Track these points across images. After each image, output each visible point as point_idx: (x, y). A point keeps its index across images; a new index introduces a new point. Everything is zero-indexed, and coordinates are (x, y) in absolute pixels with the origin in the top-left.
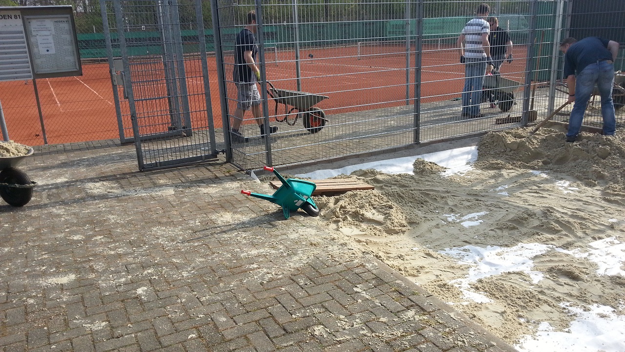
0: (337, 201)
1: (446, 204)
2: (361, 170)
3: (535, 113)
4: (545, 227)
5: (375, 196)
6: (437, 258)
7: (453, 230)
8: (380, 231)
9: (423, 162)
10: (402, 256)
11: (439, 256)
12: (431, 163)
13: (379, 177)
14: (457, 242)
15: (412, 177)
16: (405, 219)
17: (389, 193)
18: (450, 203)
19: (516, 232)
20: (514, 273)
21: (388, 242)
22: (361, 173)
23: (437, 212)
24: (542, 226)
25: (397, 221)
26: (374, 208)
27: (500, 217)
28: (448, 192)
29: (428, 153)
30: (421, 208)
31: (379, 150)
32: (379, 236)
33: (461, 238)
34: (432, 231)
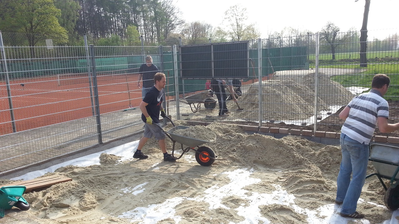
0: (44, 194)
1: (122, 181)
2: (62, 167)
3: (170, 116)
4: (180, 186)
6: (117, 221)
7: (127, 199)
8: (77, 210)
9: (106, 156)
11: (119, 220)
12: (111, 155)
13: (76, 170)
14: (130, 207)
15: (99, 167)
16: (95, 198)
17: (83, 181)
18: (125, 181)
19: (164, 192)
20: (165, 220)
21: (84, 217)
22: (63, 169)
23: (117, 188)
24: (179, 186)
25: (89, 201)
26: (73, 194)
27: (155, 184)
28: (123, 173)
29: (109, 149)
30: (106, 188)
31: (75, 151)
32: (77, 214)
33: (132, 204)
34: (114, 202)
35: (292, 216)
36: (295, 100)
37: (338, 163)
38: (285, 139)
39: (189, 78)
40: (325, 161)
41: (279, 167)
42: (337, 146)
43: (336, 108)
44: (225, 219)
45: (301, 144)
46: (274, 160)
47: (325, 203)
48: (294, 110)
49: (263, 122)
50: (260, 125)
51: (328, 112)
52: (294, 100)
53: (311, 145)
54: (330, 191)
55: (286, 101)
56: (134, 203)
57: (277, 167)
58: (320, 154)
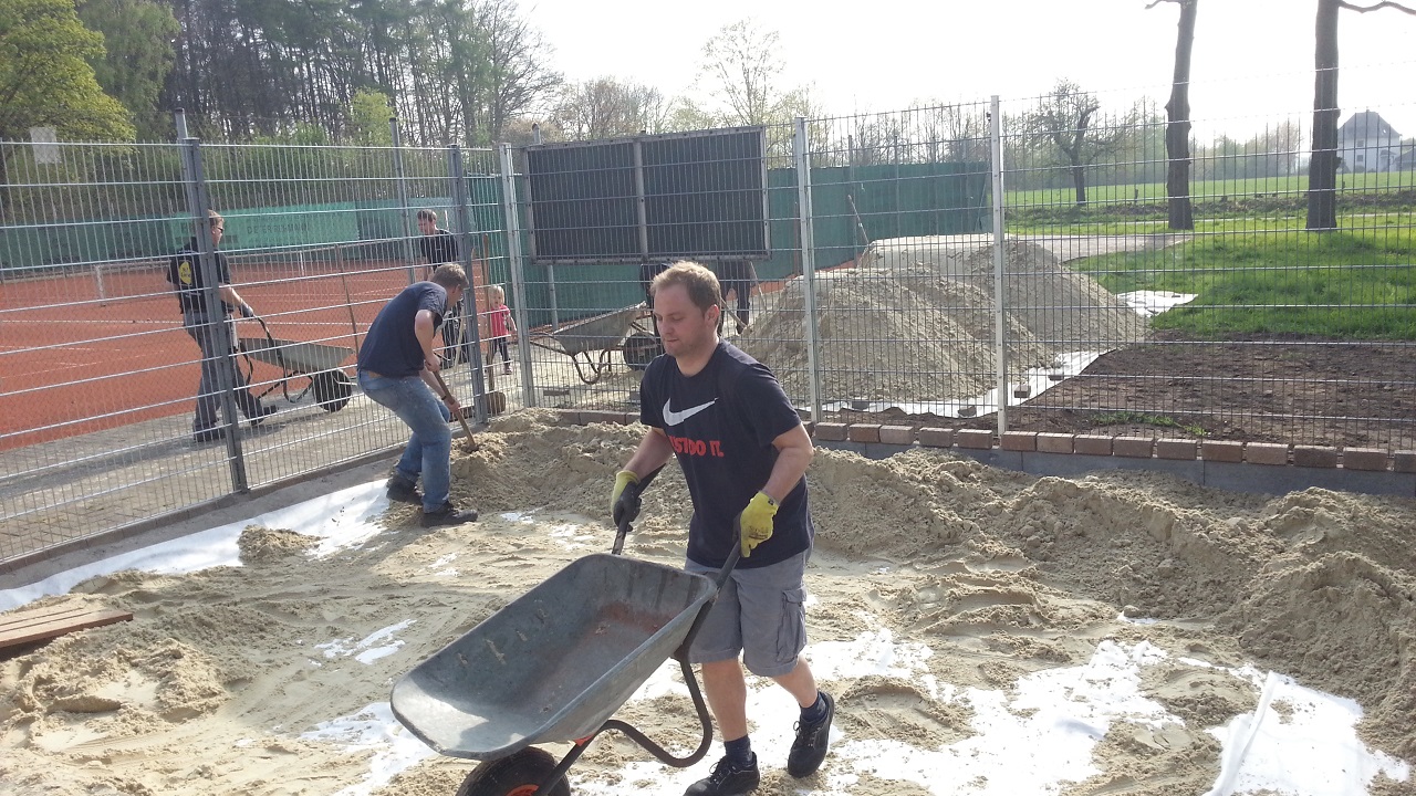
0: (27, 667)
1: (321, 619)
2: (97, 577)
3: (500, 398)
5: (135, 635)
6: (295, 752)
7: (338, 677)
8: (150, 719)
9: (261, 534)
10: (206, 769)
11: (301, 747)
12: (281, 531)
13: (149, 586)
14: (347, 703)
15: (237, 572)
16: (217, 677)
17: (174, 622)
18: (330, 615)
21: (173, 741)
22: (99, 584)
23: (299, 642)
25: (193, 685)
26: (135, 666)
27: (440, 626)
28: (324, 592)
29: (270, 510)
30: (260, 642)
31: (145, 520)
32: (147, 731)
33: (354, 692)
34: (287, 689)
35: (920, 711)
36: (939, 335)
37: (1081, 535)
38: (901, 460)
39: (560, 261)
40: (1037, 530)
41: (883, 554)
42: (1077, 478)
43: (1076, 361)
44: (687, 730)
45: (955, 474)
46: (861, 532)
47: (1032, 665)
48: (934, 367)
49: (824, 408)
50: (814, 418)
51: (1051, 372)
52: (935, 334)
53: (990, 480)
54: (1053, 626)
55: (906, 336)
56: (360, 689)
57: (875, 555)
58: (1019, 507)
